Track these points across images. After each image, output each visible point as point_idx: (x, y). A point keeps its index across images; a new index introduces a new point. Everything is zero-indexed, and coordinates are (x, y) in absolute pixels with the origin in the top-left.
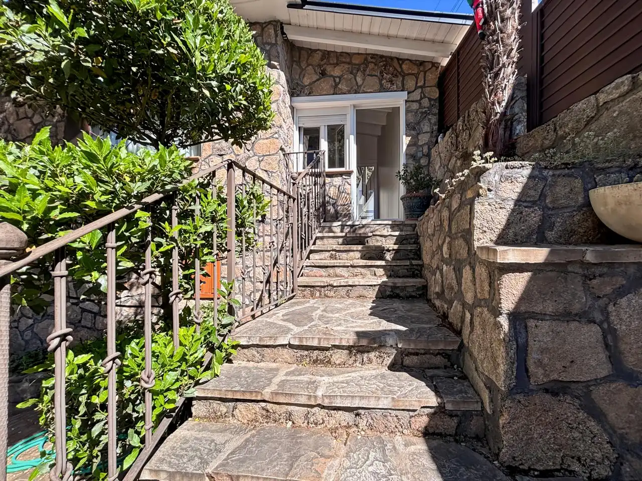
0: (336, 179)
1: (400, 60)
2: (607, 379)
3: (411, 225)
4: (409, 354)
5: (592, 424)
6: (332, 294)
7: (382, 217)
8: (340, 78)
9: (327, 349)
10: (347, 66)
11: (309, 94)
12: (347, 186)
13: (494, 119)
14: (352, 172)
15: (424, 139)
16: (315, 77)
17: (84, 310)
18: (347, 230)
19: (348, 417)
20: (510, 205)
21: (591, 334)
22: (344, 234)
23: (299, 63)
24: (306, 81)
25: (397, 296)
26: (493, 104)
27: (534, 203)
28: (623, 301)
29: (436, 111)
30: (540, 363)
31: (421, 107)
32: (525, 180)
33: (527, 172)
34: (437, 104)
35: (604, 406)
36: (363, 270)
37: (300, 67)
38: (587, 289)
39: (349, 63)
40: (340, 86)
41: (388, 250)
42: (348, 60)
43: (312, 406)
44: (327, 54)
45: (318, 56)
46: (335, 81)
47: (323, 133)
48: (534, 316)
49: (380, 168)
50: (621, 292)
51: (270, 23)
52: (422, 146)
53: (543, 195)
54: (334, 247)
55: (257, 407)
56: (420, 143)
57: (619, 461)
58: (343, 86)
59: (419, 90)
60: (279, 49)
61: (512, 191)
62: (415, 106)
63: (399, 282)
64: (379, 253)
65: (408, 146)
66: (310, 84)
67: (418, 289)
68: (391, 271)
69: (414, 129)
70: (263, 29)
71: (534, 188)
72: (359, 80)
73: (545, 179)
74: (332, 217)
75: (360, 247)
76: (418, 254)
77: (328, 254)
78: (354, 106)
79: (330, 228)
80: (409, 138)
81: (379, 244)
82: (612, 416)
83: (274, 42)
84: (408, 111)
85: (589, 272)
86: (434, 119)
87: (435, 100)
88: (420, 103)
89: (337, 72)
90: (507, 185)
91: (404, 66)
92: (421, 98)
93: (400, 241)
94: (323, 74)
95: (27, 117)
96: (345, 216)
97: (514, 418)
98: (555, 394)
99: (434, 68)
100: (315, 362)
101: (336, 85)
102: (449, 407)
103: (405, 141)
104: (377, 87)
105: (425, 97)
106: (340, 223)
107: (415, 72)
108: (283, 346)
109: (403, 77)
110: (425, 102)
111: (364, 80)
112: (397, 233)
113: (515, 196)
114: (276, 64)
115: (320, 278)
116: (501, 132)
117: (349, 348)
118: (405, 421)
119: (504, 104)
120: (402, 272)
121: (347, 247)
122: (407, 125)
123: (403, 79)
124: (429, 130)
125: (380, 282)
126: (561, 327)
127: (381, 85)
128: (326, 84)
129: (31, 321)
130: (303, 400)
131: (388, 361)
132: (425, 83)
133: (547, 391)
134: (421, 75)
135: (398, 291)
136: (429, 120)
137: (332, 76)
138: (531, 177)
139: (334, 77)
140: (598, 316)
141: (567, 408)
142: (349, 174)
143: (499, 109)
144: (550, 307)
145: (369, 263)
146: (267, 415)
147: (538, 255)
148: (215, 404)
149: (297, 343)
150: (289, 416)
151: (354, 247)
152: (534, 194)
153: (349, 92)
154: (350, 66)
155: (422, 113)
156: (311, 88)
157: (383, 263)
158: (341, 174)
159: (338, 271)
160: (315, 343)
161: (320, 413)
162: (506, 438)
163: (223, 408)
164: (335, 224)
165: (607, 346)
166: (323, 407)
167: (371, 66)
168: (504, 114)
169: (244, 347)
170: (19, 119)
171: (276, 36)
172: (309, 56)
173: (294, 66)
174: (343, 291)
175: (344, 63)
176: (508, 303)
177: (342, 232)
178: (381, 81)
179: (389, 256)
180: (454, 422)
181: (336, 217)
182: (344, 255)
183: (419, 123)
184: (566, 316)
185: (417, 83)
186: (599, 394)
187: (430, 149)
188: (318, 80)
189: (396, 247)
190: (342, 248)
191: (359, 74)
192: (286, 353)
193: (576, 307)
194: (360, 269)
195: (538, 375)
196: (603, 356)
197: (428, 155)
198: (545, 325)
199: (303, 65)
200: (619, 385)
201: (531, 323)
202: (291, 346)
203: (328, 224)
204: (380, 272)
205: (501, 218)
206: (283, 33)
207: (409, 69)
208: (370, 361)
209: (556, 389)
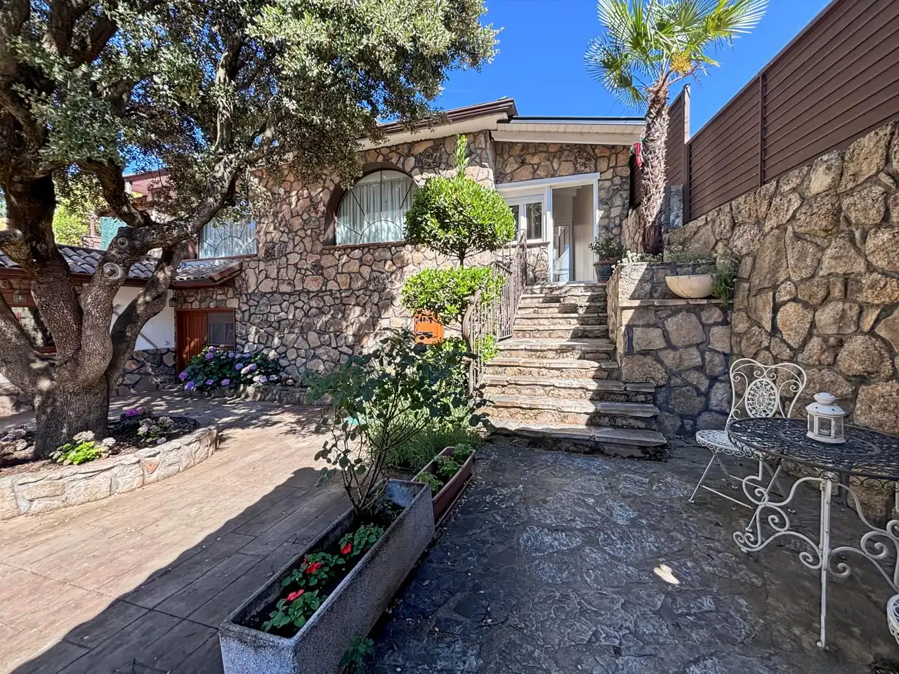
0: (534, 249)
1: (594, 147)
2: (664, 349)
3: (602, 287)
4: (588, 353)
5: (659, 366)
6: (538, 335)
7: (577, 279)
8: (538, 165)
9: (545, 351)
10: (543, 155)
11: (511, 181)
12: (544, 255)
13: (648, 225)
14: (548, 243)
15: (615, 212)
16: (516, 166)
17: (341, 353)
18: (545, 291)
19: (558, 373)
20: (637, 282)
21: (658, 332)
22: (543, 295)
23: (502, 155)
24: (508, 170)
25: (587, 337)
26: (647, 216)
27: (648, 281)
28: (670, 319)
29: (627, 187)
30: (637, 344)
31: (613, 184)
32: (643, 271)
33: (645, 267)
34: (629, 181)
35: (662, 358)
36: (561, 321)
37: (503, 158)
38: (656, 315)
39: (545, 152)
40: (538, 172)
41: (581, 307)
42: (545, 149)
43: (541, 368)
44: (526, 146)
45: (518, 148)
46: (533, 167)
47: (523, 210)
48: (635, 326)
49: (575, 227)
50: (669, 316)
51: (480, 132)
52: (614, 218)
53: (652, 277)
54: (537, 305)
55: (515, 368)
56: (612, 216)
57: (669, 379)
58: (540, 172)
59: (611, 170)
60: (488, 151)
61: (637, 276)
62: (608, 184)
63: (588, 328)
64: (574, 308)
65: (602, 218)
66: (512, 172)
67: (602, 332)
68: (583, 321)
69: (607, 204)
70: (475, 137)
71: (648, 274)
72: (556, 166)
73: (653, 270)
74: (531, 280)
75: (558, 305)
76: (605, 309)
77: (532, 310)
78: (551, 187)
79: (531, 290)
80: (602, 212)
81: (573, 302)
82: (666, 362)
83: (484, 146)
84: (600, 189)
85: (657, 309)
86: (626, 194)
87: (626, 178)
88: (612, 182)
89: (535, 160)
90: (635, 273)
91: (596, 151)
92: (613, 177)
93: (592, 299)
94: (523, 163)
95: (298, 215)
96: (543, 279)
97: (627, 364)
98: (644, 355)
99: (625, 150)
100: (538, 357)
101: (535, 171)
102: (603, 367)
103: (598, 214)
104: (572, 170)
105: (617, 176)
106: (539, 286)
107: (607, 154)
108: (522, 350)
109: (596, 160)
110: (617, 180)
111: (560, 165)
112: (589, 294)
113: (639, 278)
114: (486, 164)
115: (526, 325)
116: (652, 233)
117: (556, 350)
118: (584, 374)
119: (654, 216)
120: (591, 321)
121: (547, 305)
122: (600, 201)
123: (596, 163)
124: (620, 203)
125: (573, 327)
126: (646, 330)
127: (576, 169)
128: (526, 171)
129: (304, 360)
130: (537, 365)
131: (577, 356)
132: (616, 164)
133: (641, 354)
134: (613, 157)
135: (587, 333)
136: (621, 195)
137: (531, 164)
138: (646, 269)
139: (533, 165)
140: (661, 326)
141: (649, 360)
142: (546, 244)
143: (651, 220)
144: (641, 323)
145: (566, 315)
146: (520, 372)
147: (637, 303)
148: (496, 368)
149: (529, 348)
150: (530, 373)
151: (553, 305)
152: (648, 277)
153: (546, 177)
154: (547, 155)
155: (614, 190)
156: (513, 176)
157: (576, 315)
158: (539, 245)
159: (541, 321)
160: (539, 348)
161: (545, 371)
162: (624, 371)
163: (500, 369)
164: (535, 287)
165: (665, 337)
166: (547, 368)
167: (566, 153)
168: (654, 222)
169: (501, 350)
170: (292, 217)
171: (486, 142)
172: (510, 148)
173: (498, 158)
174: (547, 334)
175: (542, 152)
176: (625, 322)
177: (541, 293)
178: (575, 165)
179: (581, 311)
180: (606, 374)
181: (535, 281)
182: (545, 310)
183: (610, 198)
184: (648, 326)
185: (609, 164)
186: (662, 354)
187: (621, 220)
188: (518, 168)
189: (587, 304)
190: (543, 305)
191: (555, 160)
192: (522, 353)
193: (652, 322)
194: (558, 320)
195: (637, 348)
196: (663, 340)
197: (620, 226)
198: (640, 329)
199: (506, 156)
200: (669, 350)
201: (634, 329)
202: (526, 349)
203: (530, 287)
204: (575, 321)
205: (632, 288)
206: (491, 138)
207: (602, 152)
208: (567, 356)
209: (645, 353)
